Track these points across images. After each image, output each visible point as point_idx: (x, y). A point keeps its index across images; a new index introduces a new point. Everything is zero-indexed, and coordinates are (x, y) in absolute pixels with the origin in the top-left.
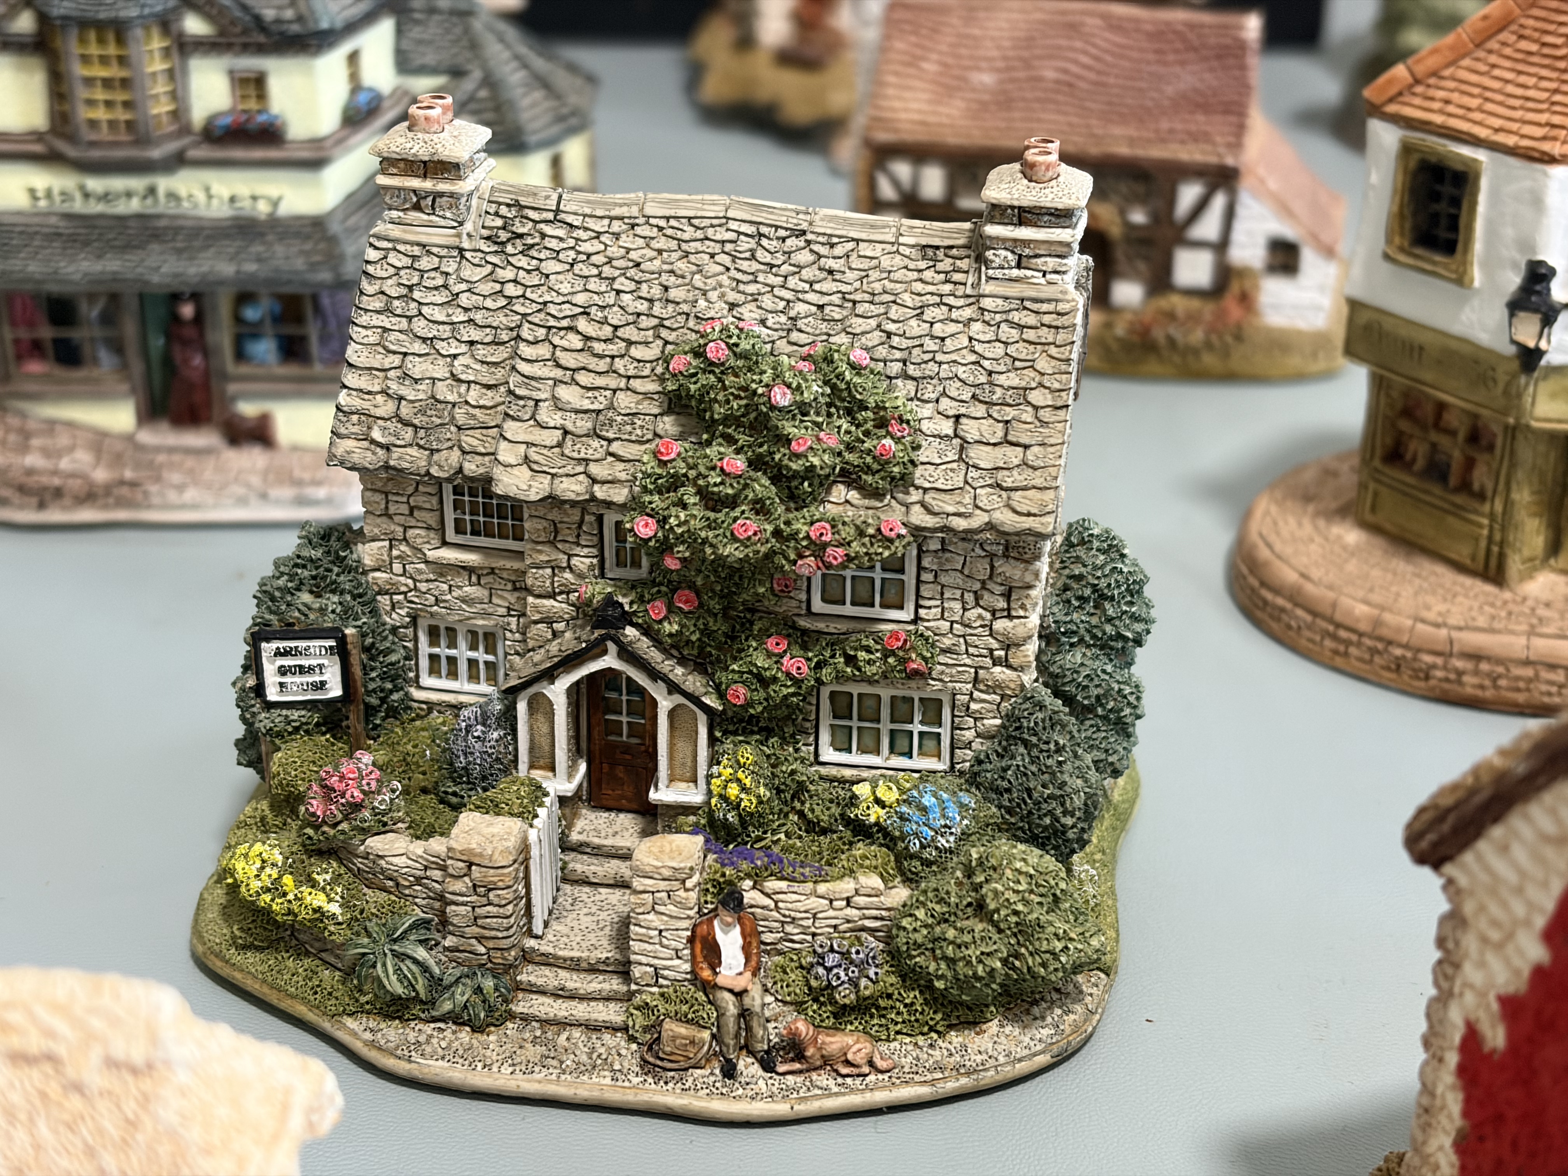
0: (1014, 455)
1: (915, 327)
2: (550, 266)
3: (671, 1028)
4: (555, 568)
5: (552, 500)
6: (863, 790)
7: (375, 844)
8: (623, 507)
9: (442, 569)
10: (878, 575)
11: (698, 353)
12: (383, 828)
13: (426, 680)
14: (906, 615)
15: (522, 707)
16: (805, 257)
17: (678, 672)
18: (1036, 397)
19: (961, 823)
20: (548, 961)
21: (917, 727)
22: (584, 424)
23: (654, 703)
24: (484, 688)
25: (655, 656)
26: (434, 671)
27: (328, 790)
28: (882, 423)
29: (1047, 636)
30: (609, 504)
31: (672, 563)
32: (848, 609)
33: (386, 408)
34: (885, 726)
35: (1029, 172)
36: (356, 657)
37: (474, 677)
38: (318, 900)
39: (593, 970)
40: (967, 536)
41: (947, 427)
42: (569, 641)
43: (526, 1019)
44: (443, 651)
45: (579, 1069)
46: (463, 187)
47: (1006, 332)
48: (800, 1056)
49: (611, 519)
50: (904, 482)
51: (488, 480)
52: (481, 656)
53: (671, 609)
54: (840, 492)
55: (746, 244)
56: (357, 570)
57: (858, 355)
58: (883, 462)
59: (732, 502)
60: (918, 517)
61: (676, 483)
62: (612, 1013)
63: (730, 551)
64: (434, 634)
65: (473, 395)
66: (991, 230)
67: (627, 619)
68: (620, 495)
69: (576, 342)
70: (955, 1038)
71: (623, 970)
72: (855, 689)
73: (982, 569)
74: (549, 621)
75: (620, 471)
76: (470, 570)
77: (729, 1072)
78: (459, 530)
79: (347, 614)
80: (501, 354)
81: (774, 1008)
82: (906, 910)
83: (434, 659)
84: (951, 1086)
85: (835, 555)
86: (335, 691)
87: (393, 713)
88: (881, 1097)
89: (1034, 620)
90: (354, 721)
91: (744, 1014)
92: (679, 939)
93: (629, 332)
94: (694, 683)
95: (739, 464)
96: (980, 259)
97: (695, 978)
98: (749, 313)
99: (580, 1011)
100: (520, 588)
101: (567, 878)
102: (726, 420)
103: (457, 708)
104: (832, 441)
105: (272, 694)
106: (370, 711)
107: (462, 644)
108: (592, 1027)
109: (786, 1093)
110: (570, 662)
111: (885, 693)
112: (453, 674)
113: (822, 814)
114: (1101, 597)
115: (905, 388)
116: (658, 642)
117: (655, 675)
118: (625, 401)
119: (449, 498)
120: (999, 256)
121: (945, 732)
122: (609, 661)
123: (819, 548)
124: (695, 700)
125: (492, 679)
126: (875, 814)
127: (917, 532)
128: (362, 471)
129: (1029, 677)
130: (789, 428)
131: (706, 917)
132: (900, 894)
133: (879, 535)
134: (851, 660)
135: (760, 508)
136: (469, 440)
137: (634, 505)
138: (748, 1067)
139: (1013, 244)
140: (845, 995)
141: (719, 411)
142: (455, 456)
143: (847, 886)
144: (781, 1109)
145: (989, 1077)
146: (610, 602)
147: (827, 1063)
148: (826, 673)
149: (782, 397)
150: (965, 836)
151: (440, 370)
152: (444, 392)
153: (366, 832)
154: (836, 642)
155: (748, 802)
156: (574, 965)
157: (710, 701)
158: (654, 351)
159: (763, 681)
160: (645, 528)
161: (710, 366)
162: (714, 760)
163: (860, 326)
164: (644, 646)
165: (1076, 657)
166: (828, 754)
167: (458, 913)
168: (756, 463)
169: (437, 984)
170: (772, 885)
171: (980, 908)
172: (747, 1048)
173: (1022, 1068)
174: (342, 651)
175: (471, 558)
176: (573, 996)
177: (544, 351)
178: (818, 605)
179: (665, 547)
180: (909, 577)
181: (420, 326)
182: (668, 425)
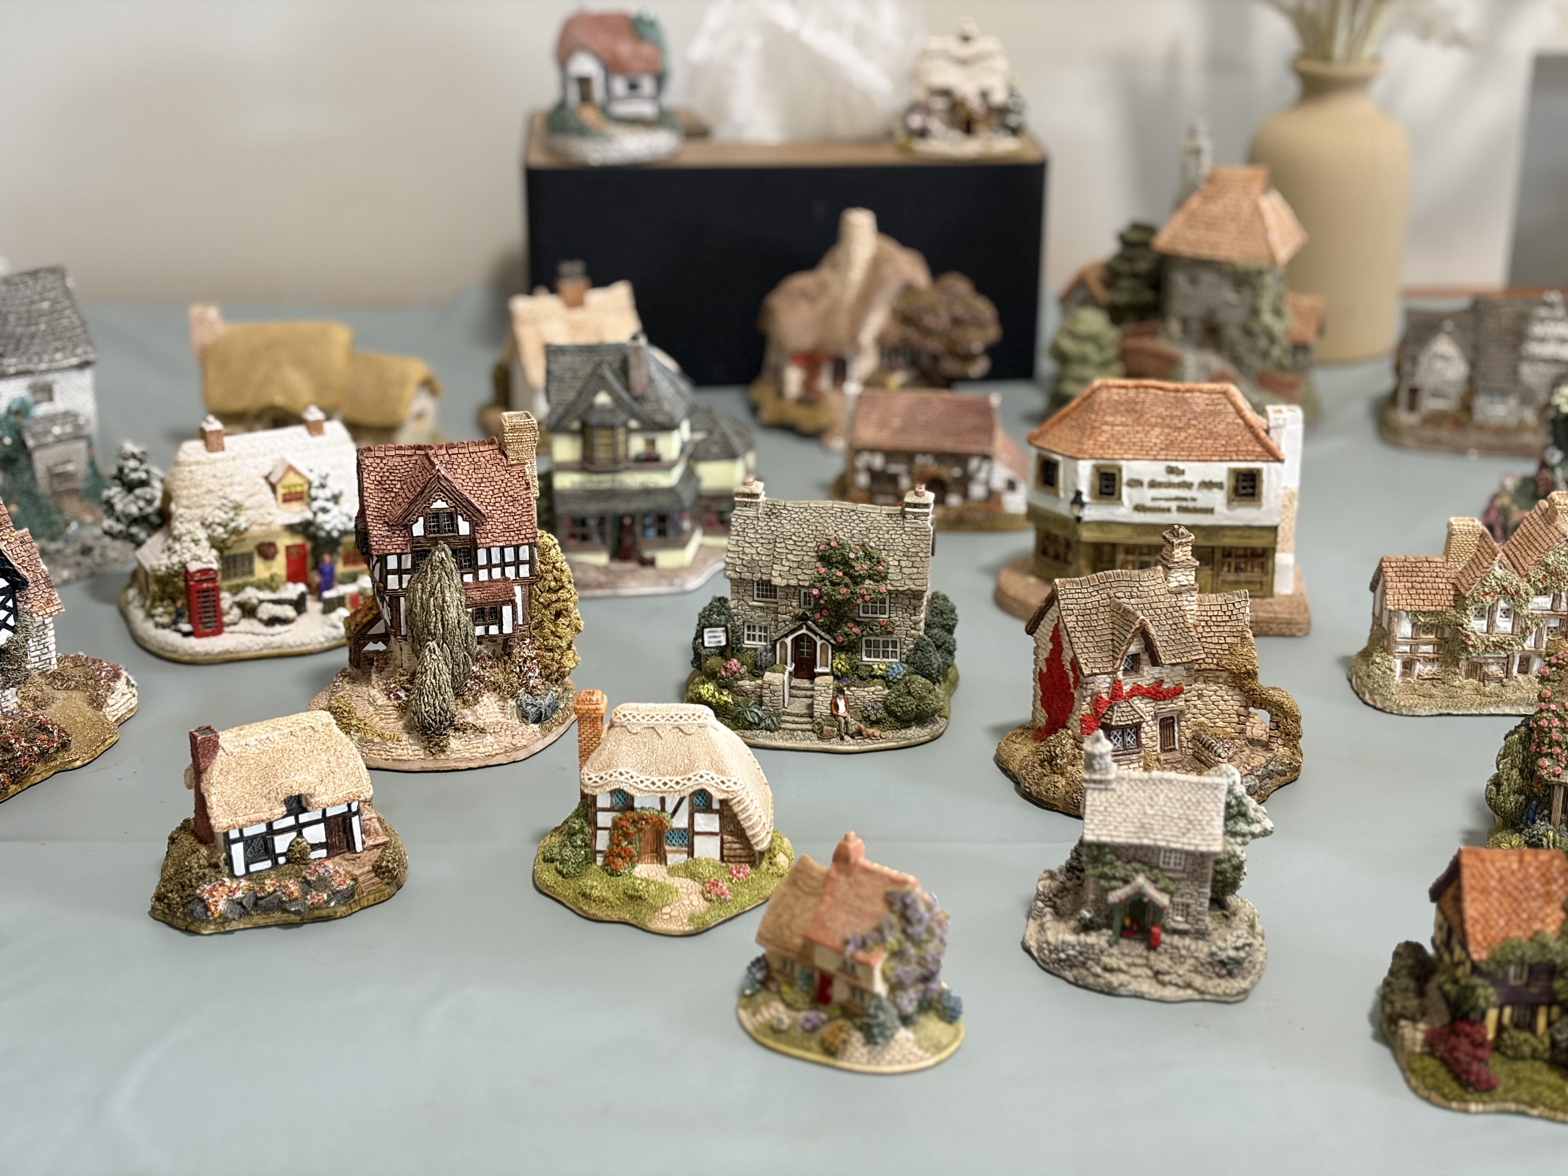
0: (915, 570)
1: (887, 536)
2: (784, 522)
3: (825, 728)
4: (787, 606)
5: (788, 586)
6: (876, 667)
7: (740, 683)
8: (808, 587)
9: (753, 608)
10: (878, 605)
11: (828, 544)
12: (742, 679)
13: (746, 642)
14: (886, 616)
15: (778, 646)
16: (855, 517)
17: (823, 634)
18: (921, 554)
19: (903, 672)
20: (789, 714)
21: (890, 649)
22: (795, 565)
23: (815, 643)
24: (763, 643)
25: (816, 629)
26: (749, 639)
27: (726, 669)
28: (879, 562)
29: (927, 625)
30: (803, 587)
31: (822, 602)
32: (870, 615)
33: (740, 562)
34: (881, 649)
35: (917, 494)
36: (730, 634)
37: (760, 640)
38: (725, 698)
39: (802, 716)
40: (903, 592)
41: (896, 563)
42: (792, 626)
43: (784, 729)
44: (752, 633)
45: (801, 740)
46: (758, 500)
47: (912, 537)
48: (861, 735)
49: (803, 591)
50: (885, 578)
51: (770, 581)
52: (763, 634)
53: (821, 615)
54: (867, 581)
55: (839, 514)
56: (729, 609)
57: (872, 544)
58: (879, 572)
59: (839, 584)
60: (890, 587)
61: (823, 579)
62: (809, 727)
63: (839, 597)
64: (749, 628)
65: (764, 558)
66: (907, 509)
67: (808, 619)
68: (807, 584)
69: (791, 542)
70: (903, 731)
71: (811, 716)
72: (872, 638)
73: (907, 602)
74: (784, 621)
75: (806, 577)
76: (761, 607)
77: (842, 739)
78: (758, 596)
79: (727, 621)
80: (771, 546)
81: (853, 722)
82: (889, 694)
83: (749, 635)
84: (903, 743)
85: (867, 598)
86: (724, 643)
87: (738, 651)
88: (884, 745)
89: (923, 616)
90: (728, 653)
91: (846, 723)
92: (827, 704)
93: (807, 539)
94: (827, 637)
95: (841, 574)
96: (904, 518)
97: (832, 714)
98: (840, 533)
99: (800, 726)
100: (776, 612)
101: (791, 696)
102: (837, 562)
103: (756, 649)
104: (866, 567)
105: (706, 644)
106: (733, 649)
107: (757, 630)
108: (803, 730)
109: (858, 744)
110: (793, 631)
111: (881, 639)
112: (754, 640)
113: (865, 674)
114: (942, 613)
115: (884, 553)
116: (817, 626)
117: (816, 634)
118: (806, 558)
119: (756, 587)
120: (909, 516)
121: (898, 650)
122: (804, 631)
123: (863, 596)
124: (828, 641)
125: (766, 641)
126: (879, 672)
127: (889, 591)
128: (731, 579)
129: (921, 633)
130: (854, 564)
131: (835, 698)
132: (887, 691)
133: (880, 593)
134: (871, 629)
135: (846, 586)
136: (763, 570)
137: (812, 586)
138: (847, 738)
139: (913, 513)
140: (873, 718)
141: (834, 560)
142: (759, 575)
143: (873, 689)
144: (856, 748)
145: (913, 741)
146: (804, 613)
147: (869, 737)
148: (865, 633)
149: (852, 556)
150: (905, 675)
151: (754, 551)
152: (756, 557)
153: (737, 680)
154: (866, 624)
155: (843, 669)
156: (797, 715)
157: (832, 641)
158: (814, 544)
159: (847, 635)
160: (815, 592)
161: (832, 548)
162: (833, 658)
163: (871, 536)
164: (813, 626)
165: (936, 631)
166: (865, 659)
167: (766, 700)
168: (845, 574)
169: (761, 719)
170: (852, 688)
171: (909, 693)
172: (847, 733)
173: (922, 739)
174: (727, 631)
175: (761, 604)
176: (797, 723)
177: (783, 545)
178: (861, 614)
179: (821, 597)
180: (887, 605)
181: (747, 539)
182: (818, 564)
